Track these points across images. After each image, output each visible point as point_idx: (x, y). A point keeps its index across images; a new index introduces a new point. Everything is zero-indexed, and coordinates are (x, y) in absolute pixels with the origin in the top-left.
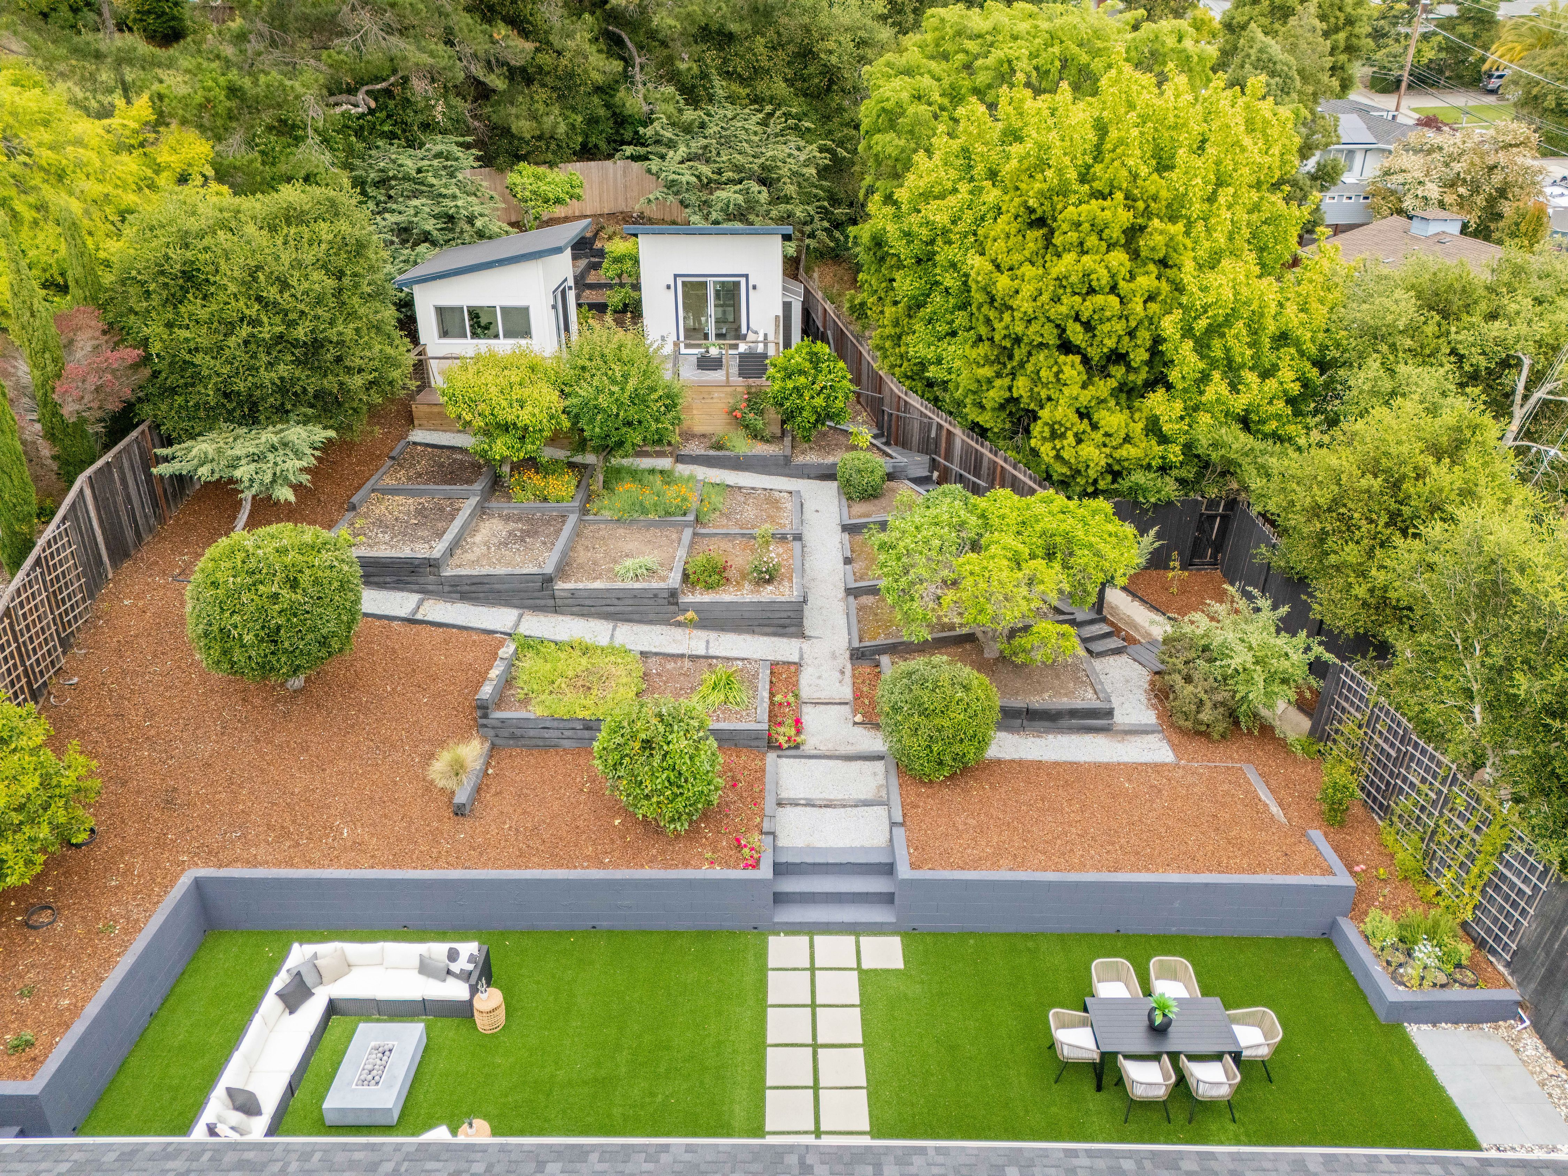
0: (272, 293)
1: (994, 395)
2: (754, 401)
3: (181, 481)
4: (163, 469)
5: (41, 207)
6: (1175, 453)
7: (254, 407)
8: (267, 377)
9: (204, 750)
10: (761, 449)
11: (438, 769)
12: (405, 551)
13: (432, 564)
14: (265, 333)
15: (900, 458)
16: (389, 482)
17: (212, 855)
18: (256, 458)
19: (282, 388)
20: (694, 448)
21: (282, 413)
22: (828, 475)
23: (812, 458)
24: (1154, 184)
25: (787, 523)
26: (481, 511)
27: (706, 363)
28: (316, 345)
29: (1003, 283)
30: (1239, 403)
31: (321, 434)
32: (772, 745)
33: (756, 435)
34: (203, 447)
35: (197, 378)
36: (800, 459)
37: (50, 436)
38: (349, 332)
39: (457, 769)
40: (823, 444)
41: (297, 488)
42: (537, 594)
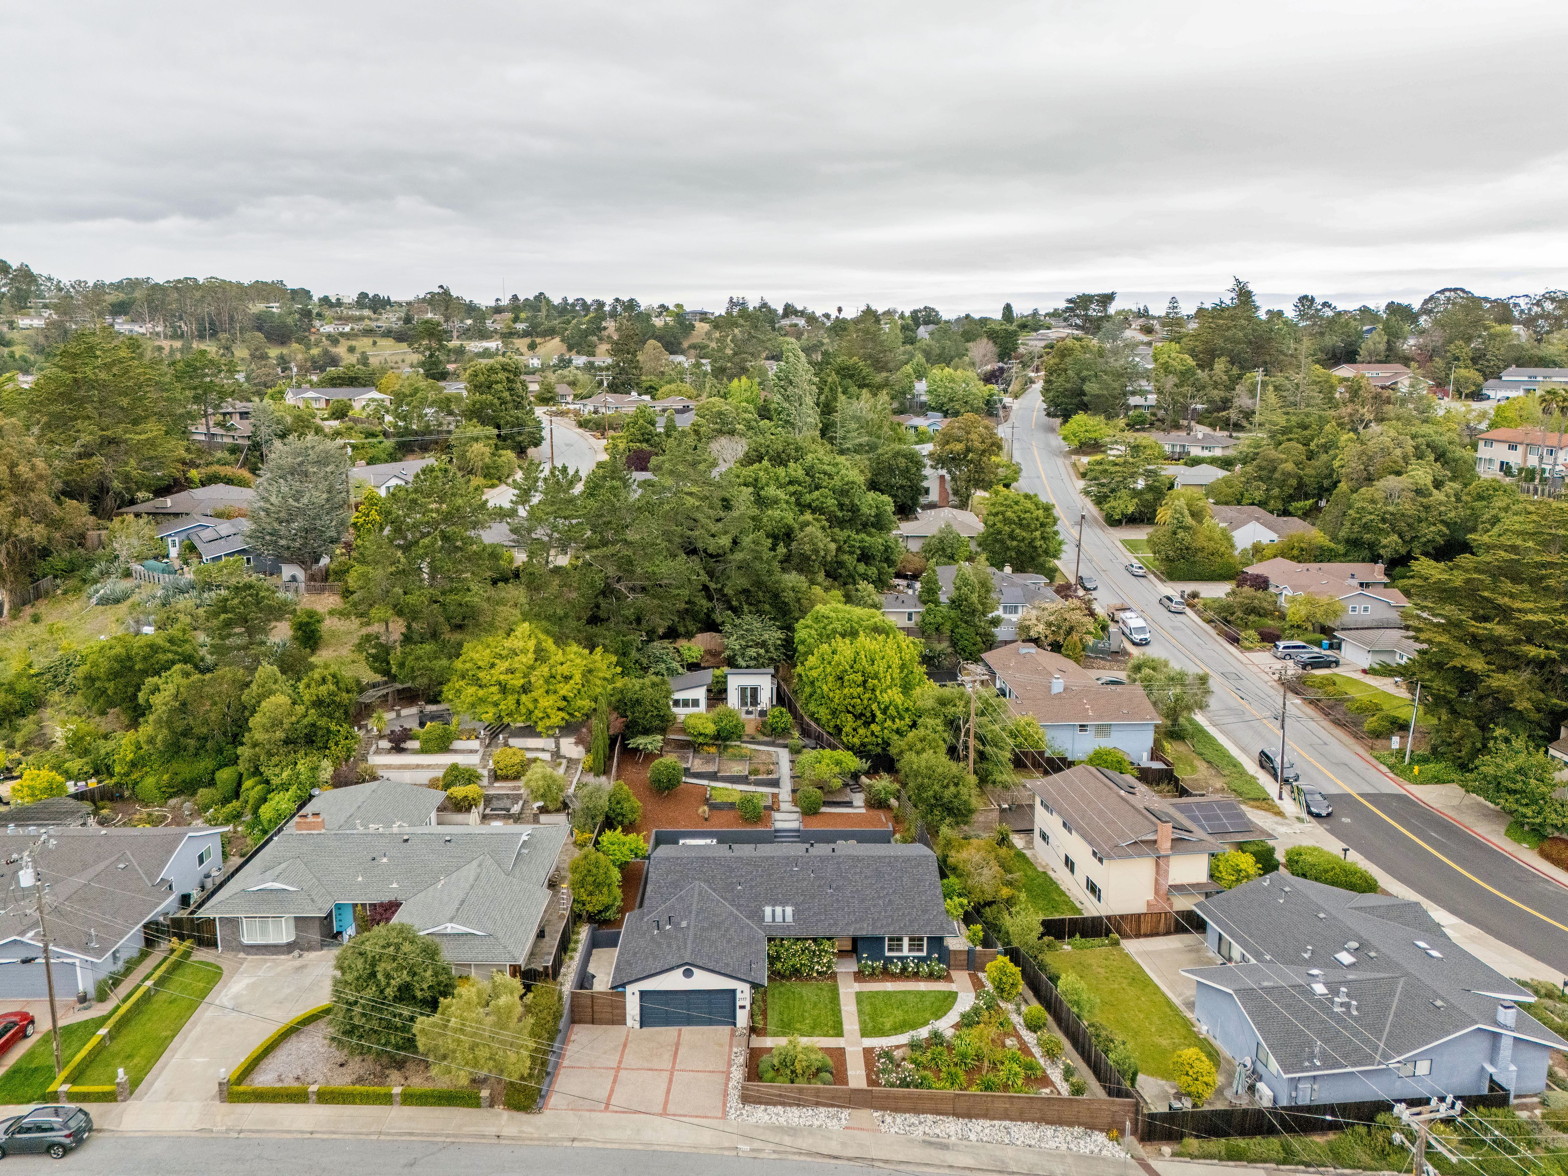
1: (832, 724)
2: (764, 724)
3: (635, 749)
6: (880, 741)
7: (647, 731)
10: (766, 739)
11: (699, 811)
13: (688, 769)
15: (807, 741)
18: (650, 743)
19: (653, 725)
20: (746, 739)
21: (654, 732)
22: (785, 746)
23: (781, 741)
24: (869, 669)
25: (774, 760)
26: (696, 757)
27: (748, 712)
29: (831, 695)
30: (895, 727)
32: (773, 809)
33: (764, 734)
34: (639, 740)
35: (637, 723)
36: (777, 742)
40: (785, 738)
42: (713, 776)
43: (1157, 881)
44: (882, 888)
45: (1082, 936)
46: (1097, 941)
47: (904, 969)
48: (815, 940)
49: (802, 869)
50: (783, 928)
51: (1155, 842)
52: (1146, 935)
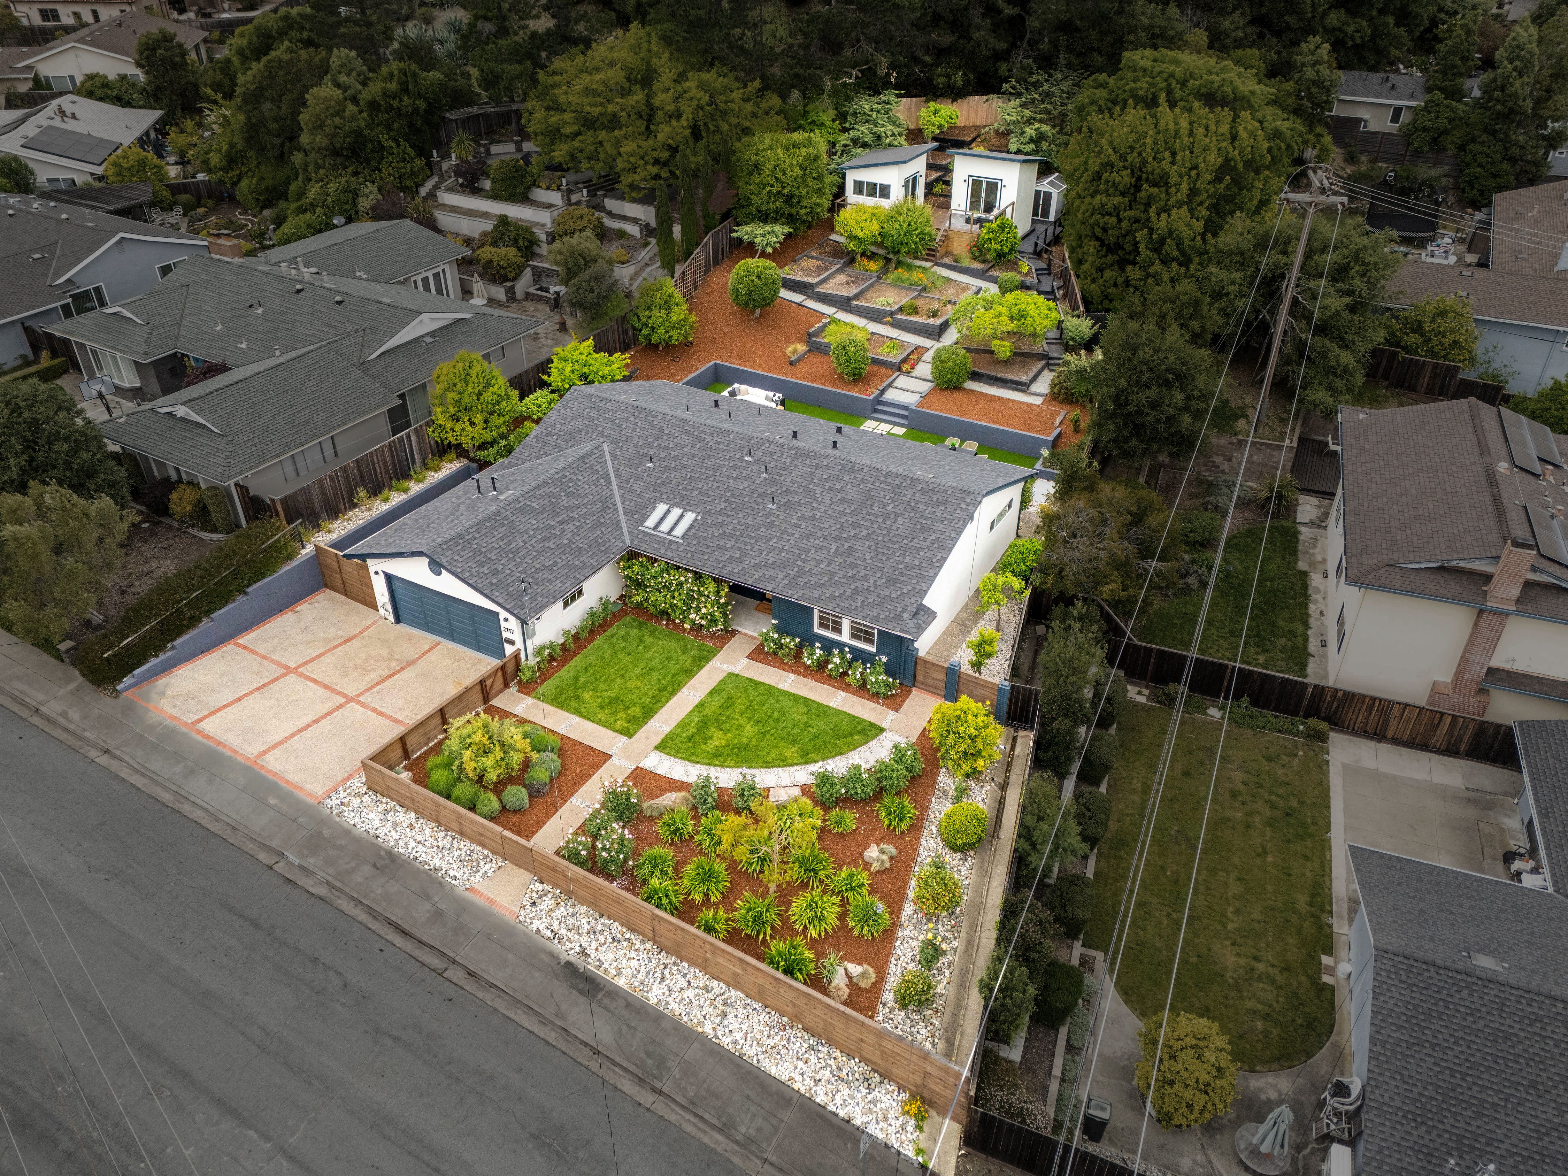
0: (780, 175)
2: (976, 240)
3: (740, 240)
4: (734, 235)
5: (717, 127)
7: (767, 215)
8: (772, 206)
9: (726, 329)
10: (975, 265)
11: (790, 349)
12: (805, 279)
13: (812, 286)
14: (774, 190)
16: (813, 253)
17: (720, 358)
18: (763, 235)
19: (777, 211)
20: (945, 260)
21: (775, 221)
22: (997, 281)
23: (995, 273)
26: (840, 271)
28: (791, 197)
31: (787, 230)
32: (899, 369)
33: (976, 258)
34: (747, 228)
35: (750, 204)
36: (993, 273)
37: (704, 217)
38: (804, 192)
39: (795, 351)
40: (1003, 269)
41: (774, 249)
42: (844, 304)
43: (1466, 651)
44: (856, 525)
45: (1255, 703)
46: (1284, 720)
47: (822, 665)
48: (698, 577)
49: (757, 462)
50: (661, 541)
51: (1487, 578)
52: (1396, 741)
